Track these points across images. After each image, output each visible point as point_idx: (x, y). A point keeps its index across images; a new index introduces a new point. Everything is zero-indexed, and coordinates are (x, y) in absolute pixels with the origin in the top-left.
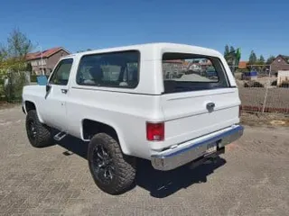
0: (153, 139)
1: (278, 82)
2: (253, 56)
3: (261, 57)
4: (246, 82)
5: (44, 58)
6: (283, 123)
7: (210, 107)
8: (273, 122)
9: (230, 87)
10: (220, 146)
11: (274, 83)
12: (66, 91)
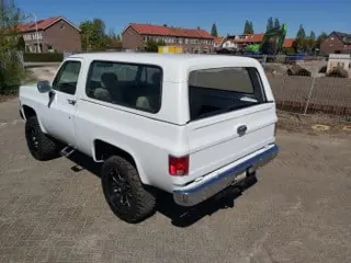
0: (176, 174)
1: (328, 69)
2: (301, 32)
3: (312, 33)
4: (290, 67)
5: (40, 30)
6: (327, 128)
7: (242, 131)
8: (314, 127)
9: (266, 102)
10: (251, 171)
11: (323, 70)
12: (73, 103)
